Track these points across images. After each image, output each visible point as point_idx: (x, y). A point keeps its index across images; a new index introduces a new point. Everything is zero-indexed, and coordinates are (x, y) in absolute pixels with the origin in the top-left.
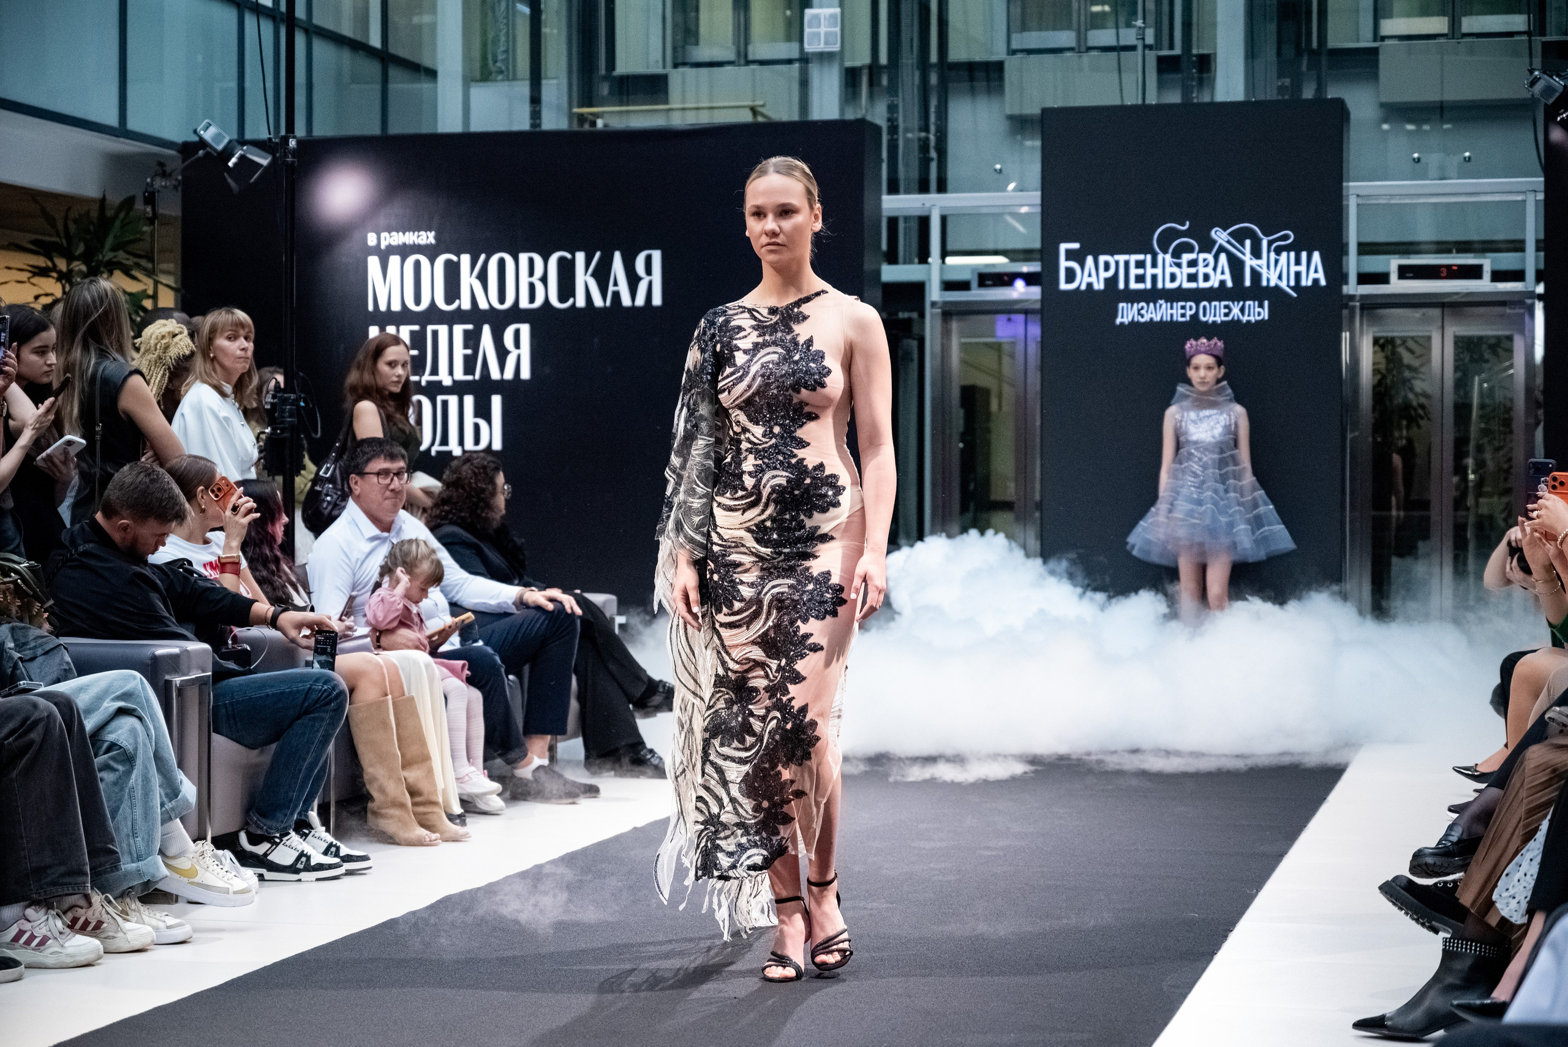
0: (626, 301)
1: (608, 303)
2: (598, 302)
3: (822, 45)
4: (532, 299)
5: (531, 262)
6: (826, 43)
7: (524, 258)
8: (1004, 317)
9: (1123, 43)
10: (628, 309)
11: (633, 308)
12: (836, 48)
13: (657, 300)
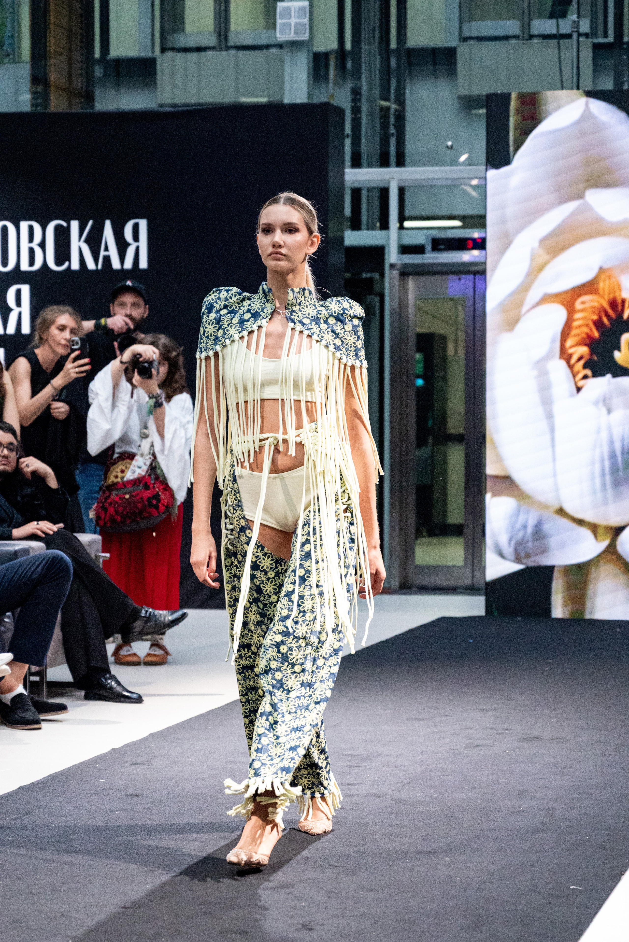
0: (116, 264)
1: (100, 267)
2: (91, 265)
3: (292, 34)
4: (32, 262)
5: (31, 228)
6: (296, 33)
7: (24, 225)
8: (455, 277)
9: (562, 31)
10: (117, 271)
11: (122, 271)
12: (305, 37)
13: (143, 264)
